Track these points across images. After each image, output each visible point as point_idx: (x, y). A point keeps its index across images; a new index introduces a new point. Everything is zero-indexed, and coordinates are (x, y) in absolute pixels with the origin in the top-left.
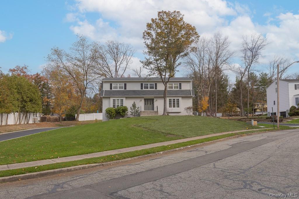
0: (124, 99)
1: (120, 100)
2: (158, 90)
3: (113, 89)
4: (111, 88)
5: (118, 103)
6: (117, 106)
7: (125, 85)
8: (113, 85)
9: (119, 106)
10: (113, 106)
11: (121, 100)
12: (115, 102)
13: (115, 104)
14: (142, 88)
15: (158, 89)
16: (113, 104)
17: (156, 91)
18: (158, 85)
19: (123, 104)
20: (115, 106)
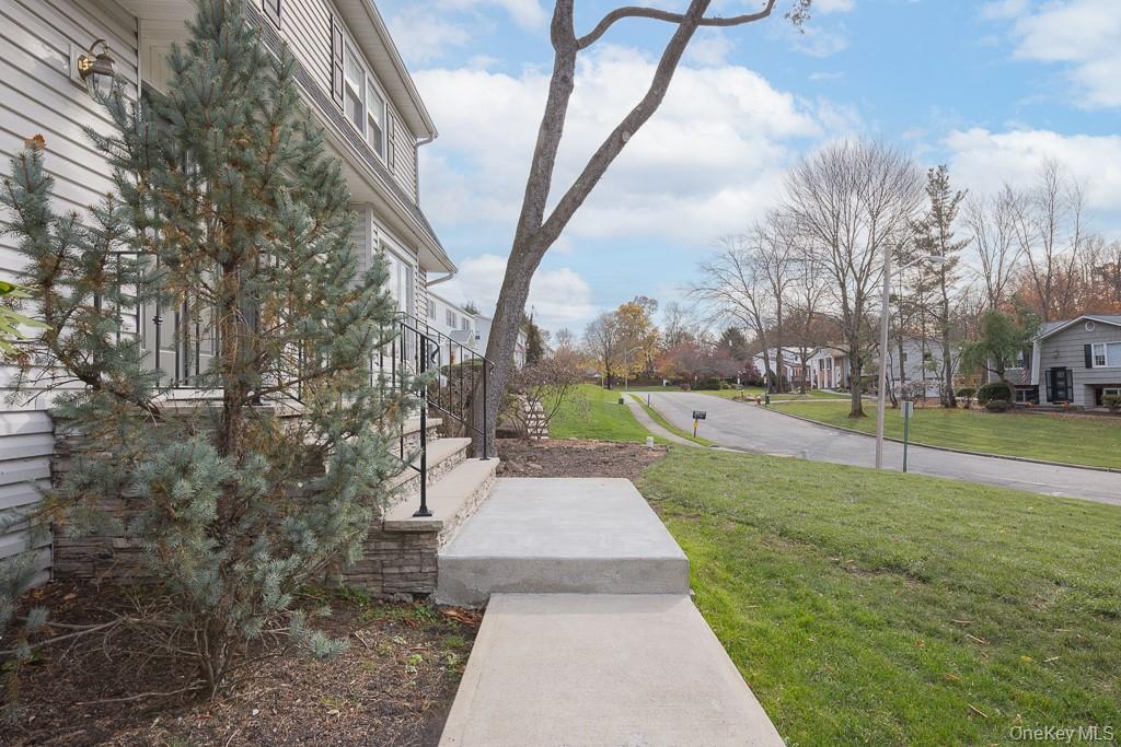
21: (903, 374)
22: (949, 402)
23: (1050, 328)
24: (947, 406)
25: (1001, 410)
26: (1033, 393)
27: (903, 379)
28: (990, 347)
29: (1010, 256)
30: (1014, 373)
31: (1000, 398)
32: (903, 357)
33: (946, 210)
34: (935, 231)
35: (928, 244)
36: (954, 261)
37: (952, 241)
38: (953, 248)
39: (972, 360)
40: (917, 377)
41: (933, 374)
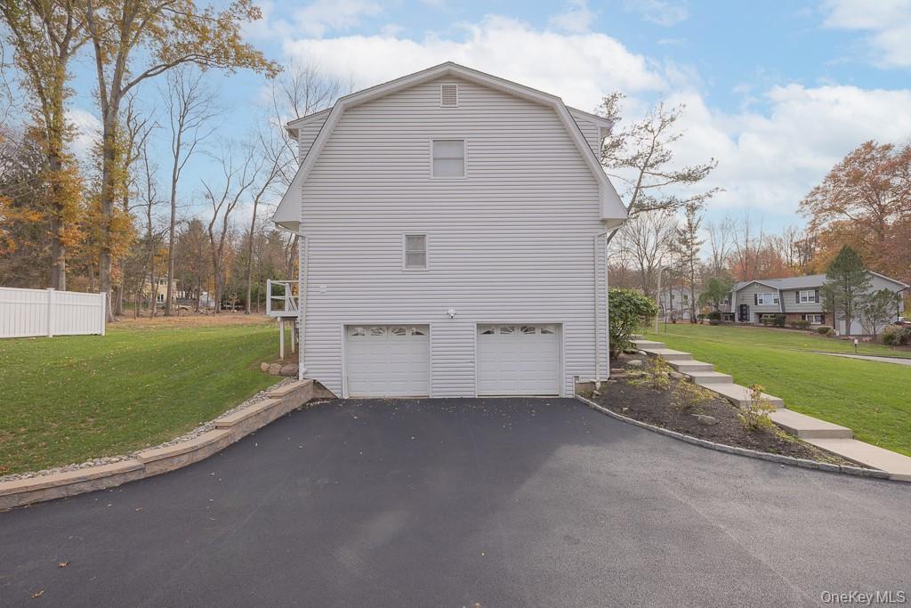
21: (671, 306)
22: (693, 321)
23: (741, 285)
24: (692, 322)
25: (716, 324)
26: (732, 317)
27: (671, 309)
28: (711, 294)
29: (727, 246)
30: (723, 307)
31: (716, 318)
32: (672, 297)
33: (694, 225)
34: (688, 236)
35: (685, 242)
36: (698, 250)
37: (696, 241)
38: (697, 244)
39: (703, 300)
40: (679, 308)
41: (686, 307)
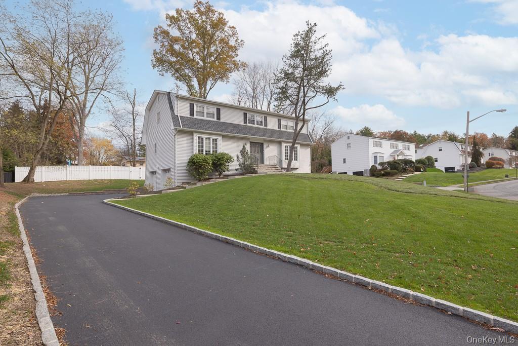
0: (220, 139)
1: (211, 139)
2: (270, 128)
3: (195, 117)
4: (192, 114)
5: (207, 146)
6: (206, 151)
7: (218, 111)
8: (195, 106)
9: (209, 152)
10: (199, 151)
11: (213, 140)
12: (202, 143)
13: (202, 147)
14: (245, 122)
15: (268, 128)
16: (199, 146)
17: (265, 129)
18: (269, 119)
19: (216, 148)
20: (202, 151)
